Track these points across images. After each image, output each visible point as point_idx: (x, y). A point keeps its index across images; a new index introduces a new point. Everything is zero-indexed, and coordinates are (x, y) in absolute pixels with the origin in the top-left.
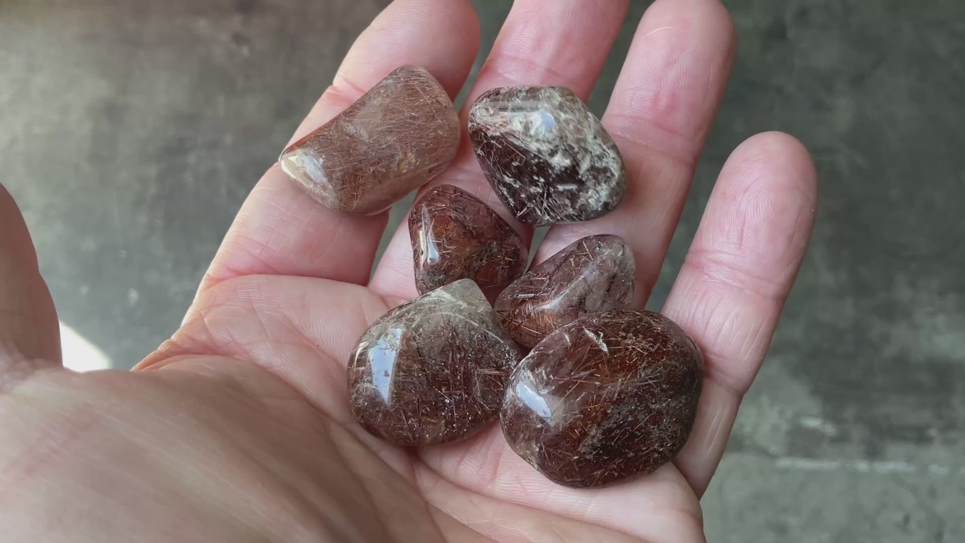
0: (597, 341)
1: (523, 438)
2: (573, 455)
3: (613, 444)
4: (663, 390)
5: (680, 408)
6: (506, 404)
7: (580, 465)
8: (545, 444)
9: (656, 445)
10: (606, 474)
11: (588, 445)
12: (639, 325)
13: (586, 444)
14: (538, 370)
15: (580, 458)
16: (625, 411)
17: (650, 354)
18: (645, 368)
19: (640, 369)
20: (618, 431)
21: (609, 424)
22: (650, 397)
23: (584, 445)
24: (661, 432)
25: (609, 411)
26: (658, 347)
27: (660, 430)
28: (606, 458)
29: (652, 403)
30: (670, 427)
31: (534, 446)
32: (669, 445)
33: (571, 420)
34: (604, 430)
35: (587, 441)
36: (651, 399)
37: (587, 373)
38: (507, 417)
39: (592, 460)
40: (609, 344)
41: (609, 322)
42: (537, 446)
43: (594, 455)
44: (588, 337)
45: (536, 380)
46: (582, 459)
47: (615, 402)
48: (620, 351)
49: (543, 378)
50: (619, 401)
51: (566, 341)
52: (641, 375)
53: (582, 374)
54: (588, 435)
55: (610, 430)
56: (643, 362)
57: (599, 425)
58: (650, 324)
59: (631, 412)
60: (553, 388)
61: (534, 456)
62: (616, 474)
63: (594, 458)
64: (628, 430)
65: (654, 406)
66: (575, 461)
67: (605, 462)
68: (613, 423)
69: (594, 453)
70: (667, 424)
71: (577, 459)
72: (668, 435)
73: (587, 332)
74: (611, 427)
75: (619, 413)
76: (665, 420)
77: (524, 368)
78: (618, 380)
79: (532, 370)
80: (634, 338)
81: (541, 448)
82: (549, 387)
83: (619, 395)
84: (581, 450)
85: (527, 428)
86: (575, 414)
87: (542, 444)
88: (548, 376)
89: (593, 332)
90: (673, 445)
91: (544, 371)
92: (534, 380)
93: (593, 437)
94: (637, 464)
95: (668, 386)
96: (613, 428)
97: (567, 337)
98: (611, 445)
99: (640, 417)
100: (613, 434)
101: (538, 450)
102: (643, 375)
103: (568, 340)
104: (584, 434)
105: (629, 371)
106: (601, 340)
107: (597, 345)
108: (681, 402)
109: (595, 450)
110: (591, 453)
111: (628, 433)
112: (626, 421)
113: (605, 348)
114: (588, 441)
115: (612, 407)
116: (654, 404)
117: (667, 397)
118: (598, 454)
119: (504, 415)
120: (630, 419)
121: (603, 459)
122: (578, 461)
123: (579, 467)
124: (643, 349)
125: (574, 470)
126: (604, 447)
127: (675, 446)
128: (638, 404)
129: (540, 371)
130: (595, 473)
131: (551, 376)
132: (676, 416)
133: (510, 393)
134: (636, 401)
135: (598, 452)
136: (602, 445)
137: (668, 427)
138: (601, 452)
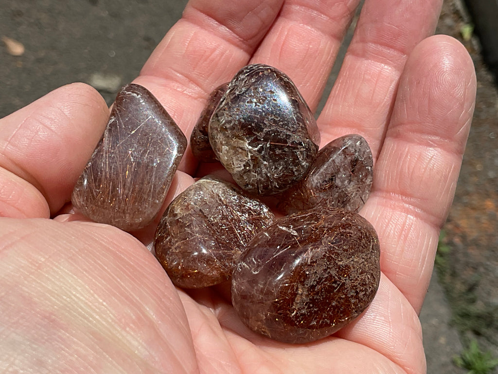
0: (289, 231)
2: (291, 312)
3: (318, 297)
4: (345, 250)
7: (298, 320)
10: (321, 322)
11: (300, 302)
13: (298, 302)
15: (297, 313)
16: (320, 270)
17: (329, 229)
18: (327, 238)
19: (323, 239)
20: (319, 286)
21: (311, 282)
22: (336, 256)
24: (353, 281)
25: (308, 273)
26: (335, 224)
27: (351, 280)
28: (316, 309)
29: (339, 261)
33: (281, 285)
34: (308, 288)
36: (338, 258)
39: (306, 313)
40: (297, 230)
41: (296, 219)
43: (307, 309)
44: (282, 230)
45: (249, 266)
46: (299, 314)
47: (310, 265)
49: (254, 263)
50: (313, 264)
54: (297, 294)
55: (313, 287)
57: (303, 285)
59: (325, 270)
60: (263, 267)
63: (307, 311)
64: (327, 285)
65: (341, 263)
66: (293, 317)
67: (316, 313)
68: (314, 281)
70: (355, 274)
71: (295, 315)
73: (281, 227)
74: (313, 285)
75: (316, 273)
77: (239, 262)
78: (308, 249)
82: (259, 268)
83: (311, 260)
84: (296, 307)
88: (257, 261)
89: (285, 226)
91: (253, 258)
92: (248, 267)
93: (302, 295)
95: (348, 247)
96: (315, 284)
97: (266, 234)
98: (317, 299)
99: (333, 273)
100: (316, 290)
102: (326, 243)
103: (268, 235)
104: (294, 295)
105: (315, 242)
106: (292, 230)
107: (289, 233)
108: (363, 258)
109: (306, 305)
110: (304, 308)
112: (323, 278)
113: (296, 234)
114: (298, 299)
115: (309, 269)
117: (349, 254)
118: (309, 307)
120: (325, 275)
121: (315, 311)
122: (296, 317)
124: (324, 227)
125: (295, 324)
126: (313, 301)
128: (328, 263)
129: (250, 259)
130: (312, 324)
131: (259, 260)
132: (360, 268)
134: (326, 261)
135: (309, 305)
136: (310, 299)
137: (357, 277)
138: (311, 305)
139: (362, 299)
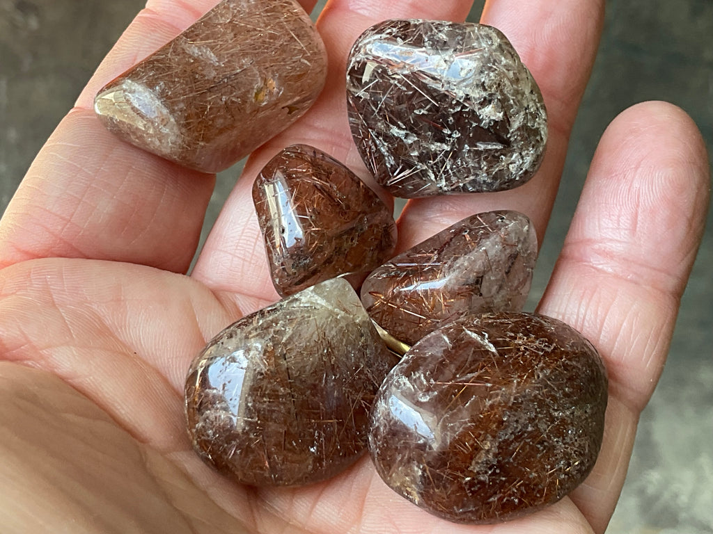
0: (482, 342)
1: (401, 461)
2: (465, 475)
3: (511, 460)
4: (566, 395)
5: (586, 419)
6: (378, 421)
7: (473, 489)
8: (428, 464)
9: (562, 462)
10: (505, 500)
11: (482, 463)
12: (528, 325)
13: (480, 461)
14: (415, 375)
15: (473, 479)
16: (524, 418)
17: (546, 354)
18: (542, 369)
19: (536, 369)
20: (517, 444)
21: (506, 434)
22: (552, 402)
23: (477, 463)
24: (567, 446)
25: (505, 419)
26: (555, 347)
27: (564, 444)
28: (504, 479)
29: (554, 409)
30: (576, 440)
31: (416, 469)
32: (577, 463)
33: (461, 429)
34: (500, 443)
35: (480, 458)
36: (553, 405)
37: (476, 374)
38: (379, 437)
39: (487, 482)
40: (496, 344)
41: (492, 323)
42: (419, 468)
43: (490, 475)
44: (471, 338)
45: (413, 386)
46: (476, 481)
47: (511, 408)
48: (510, 351)
49: (421, 383)
50: (515, 407)
51: (446, 342)
52: (538, 377)
53: (469, 376)
54: (481, 449)
55: (507, 443)
56: (540, 362)
57: (494, 437)
58: (542, 324)
59: (531, 420)
60: (436, 393)
61: (416, 484)
62: (516, 500)
63: (489, 479)
64: (528, 443)
65: (556, 414)
66: (466, 483)
67: (502, 485)
68: (511, 434)
69: (490, 472)
70: (572, 436)
71: (469, 481)
72: (575, 451)
73: (469, 332)
74: (508, 439)
75: (517, 421)
76: (570, 432)
77: (396, 375)
78: (513, 381)
79: (408, 376)
80: (525, 338)
81: (424, 470)
82: (430, 393)
83: (515, 399)
84: (474, 468)
85: (406, 446)
86: (466, 423)
87: (425, 465)
88: (428, 381)
89: (475, 332)
90: (582, 463)
91: (422, 375)
92: (412, 387)
93: (488, 451)
94: (540, 487)
95: (571, 390)
96: (511, 440)
97: (446, 338)
98: (508, 463)
99: (542, 426)
100: (511, 448)
101: (420, 473)
102: (541, 376)
103: (448, 342)
104: (477, 449)
105: (525, 370)
106: (486, 341)
107: (482, 346)
108: (586, 412)
109: (490, 469)
110: (486, 472)
111: (528, 446)
112: (525, 432)
113: (493, 349)
114: (482, 457)
115: (508, 413)
116: (556, 410)
117: (571, 403)
118: (494, 474)
119: (375, 436)
120: (530, 429)
121: (501, 480)
122: (471, 484)
123: (471, 492)
124: (537, 349)
125: (466, 495)
126: (500, 465)
127: (584, 466)
128: (538, 410)
129: (418, 375)
130: (491, 500)
131: (432, 380)
132: (581, 427)
133: (381, 405)
134: (536, 407)
135: (495, 471)
136: (498, 462)
137: (574, 440)
138: (498, 471)
139: (573, 476)
